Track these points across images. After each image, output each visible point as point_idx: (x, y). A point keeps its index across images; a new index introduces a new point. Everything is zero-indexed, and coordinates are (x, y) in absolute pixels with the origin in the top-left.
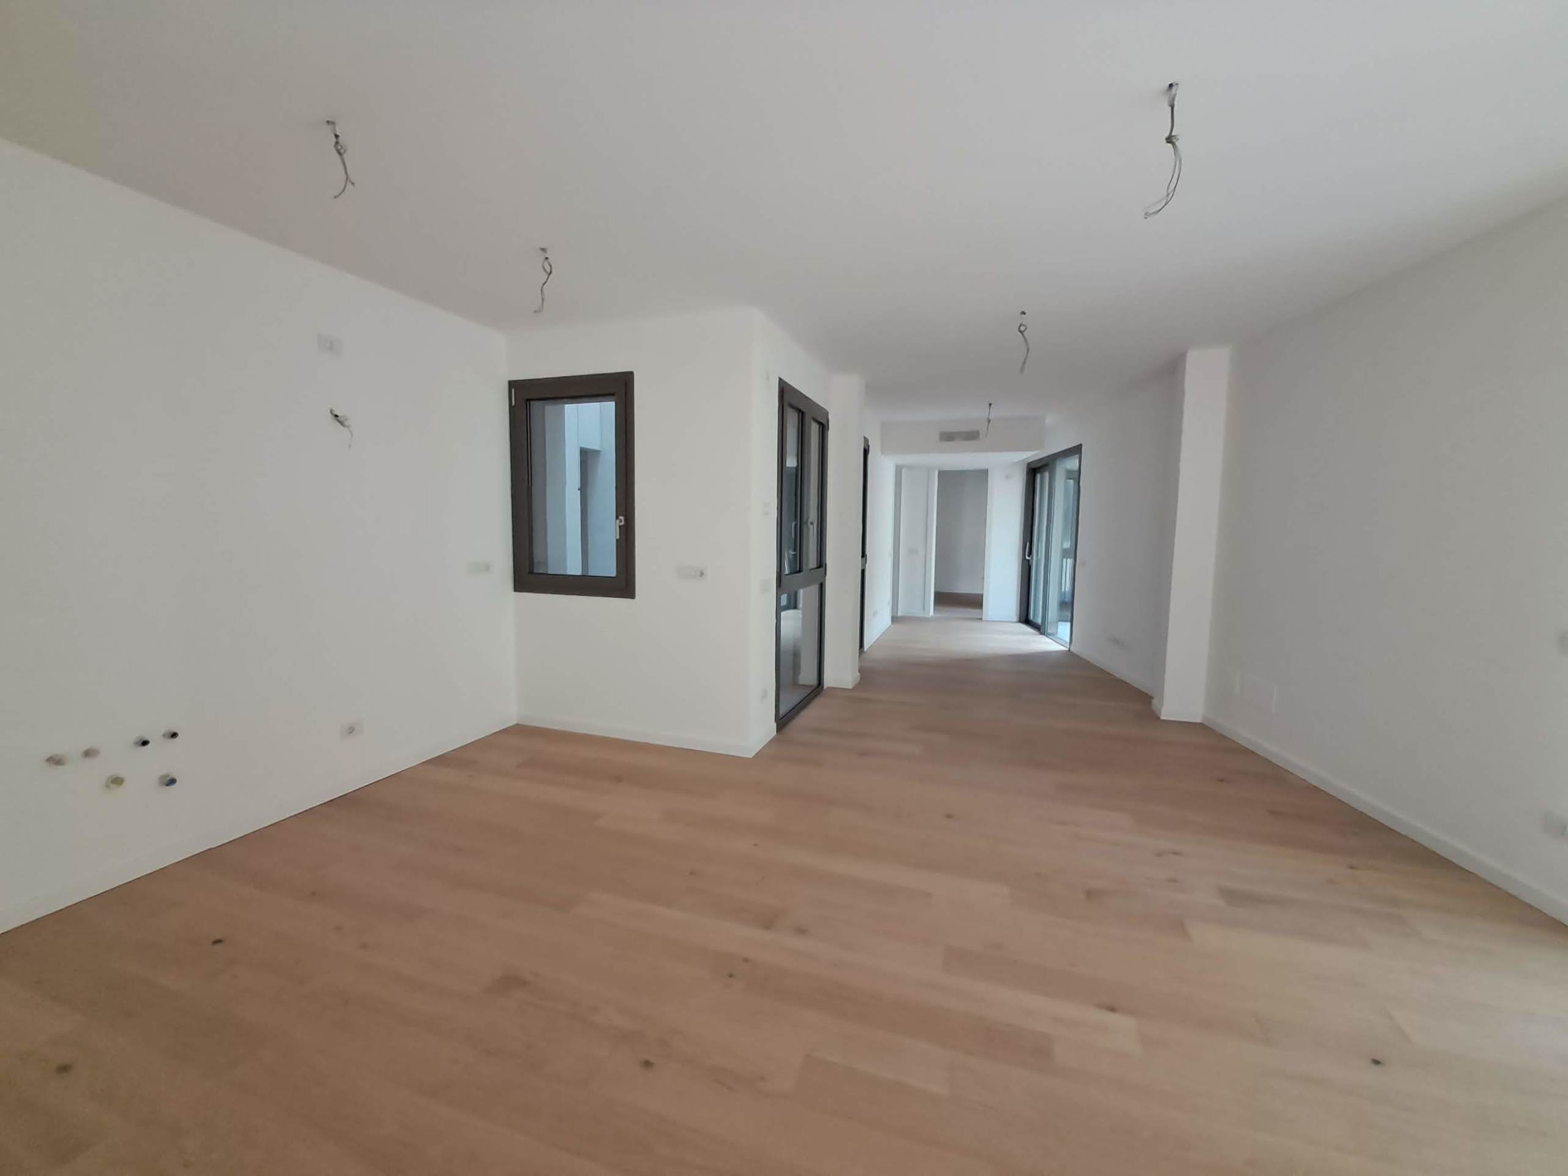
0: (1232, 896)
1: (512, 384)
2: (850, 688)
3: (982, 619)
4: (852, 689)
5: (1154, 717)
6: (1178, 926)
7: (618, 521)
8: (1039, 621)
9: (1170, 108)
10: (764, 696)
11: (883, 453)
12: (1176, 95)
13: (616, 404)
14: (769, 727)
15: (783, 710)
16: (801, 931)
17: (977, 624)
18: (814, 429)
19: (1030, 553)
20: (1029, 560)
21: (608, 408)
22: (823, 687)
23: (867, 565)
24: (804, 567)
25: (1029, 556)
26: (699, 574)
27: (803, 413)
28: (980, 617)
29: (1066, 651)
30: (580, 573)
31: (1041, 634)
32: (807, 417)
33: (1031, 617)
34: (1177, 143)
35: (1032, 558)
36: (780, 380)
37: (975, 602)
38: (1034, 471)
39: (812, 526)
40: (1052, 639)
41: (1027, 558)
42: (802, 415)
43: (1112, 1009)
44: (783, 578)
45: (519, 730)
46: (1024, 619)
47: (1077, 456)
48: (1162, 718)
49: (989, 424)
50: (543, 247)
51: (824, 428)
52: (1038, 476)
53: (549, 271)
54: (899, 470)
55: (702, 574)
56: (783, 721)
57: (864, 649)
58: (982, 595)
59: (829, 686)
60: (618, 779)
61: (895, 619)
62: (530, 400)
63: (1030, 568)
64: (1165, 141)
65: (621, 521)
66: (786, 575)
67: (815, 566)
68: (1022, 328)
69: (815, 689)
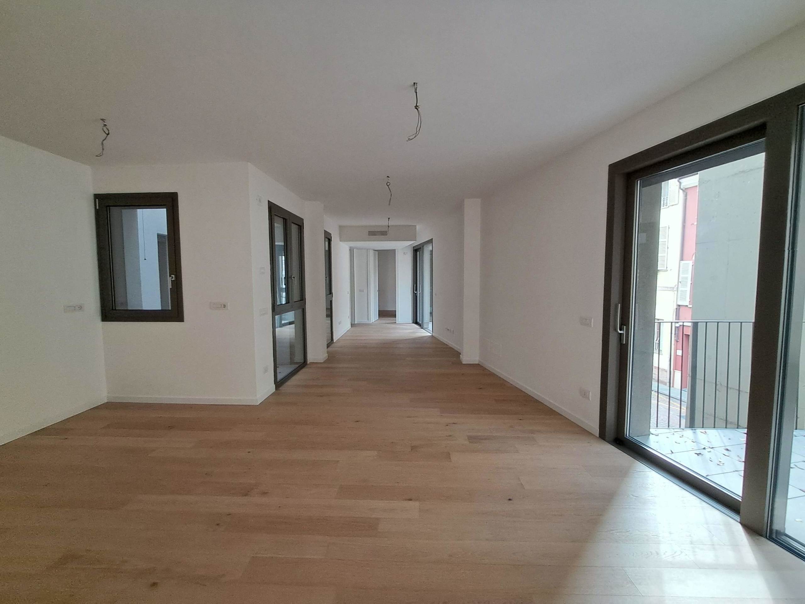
0: (472, 439)
1: (97, 197)
2: (322, 362)
3: (396, 323)
4: (323, 362)
5: (460, 363)
6: (448, 456)
7: (171, 278)
8: (421, 322)
9: (415, 93)
10: (266, 370)
11: (340, 241)
12: (417, 88)
13: (167, 210)
14: (272, 388)
15: (280, 377)
16: (264, 493)
17: (393, 326)
18: (294, 229)
19: (416, 290)
20: (416, 293)
21: (162, 213)
22: (307, 362)
23: (333, 298)
24: (291, 301)
25: (416, 291)
26: (222, 306)
27: (285, 219)
28: (395, 322)
29: (430, 336)
30: (160, 309)
31: (422, 328)
32: (288, 221)
33: (418, 321)
34: (419, 109)
35: (417, 292)
36: (269, 201)
37: (392, 314)
38: (417, 251)
39: (294, 279)
40: (425, 330)
41: (415, 292)
42: (285, 221)
43: (410, 500)
44: (275, 307)
45: (109, 406)
46: (415, 322)
47: (432, 244)
48: (463, 363)
49: (388, 228)
50: (102, 118)
51: (301, 228)
52: (418, 253)
53: (107, 133)
54: (351, 250)
55: (225, 306)
56: (279, 384)
57: (334, 341)
58: (395, 311)
59: (311, 362)
60: (171, 428)
61: (352, 325)
62: (109, 206)
63: (416, 296)
64: (414, 108)
65: (172, 278)
66: (278, 305)
67: (299, 300)
68: (388, 184)
69: (302, 364)
